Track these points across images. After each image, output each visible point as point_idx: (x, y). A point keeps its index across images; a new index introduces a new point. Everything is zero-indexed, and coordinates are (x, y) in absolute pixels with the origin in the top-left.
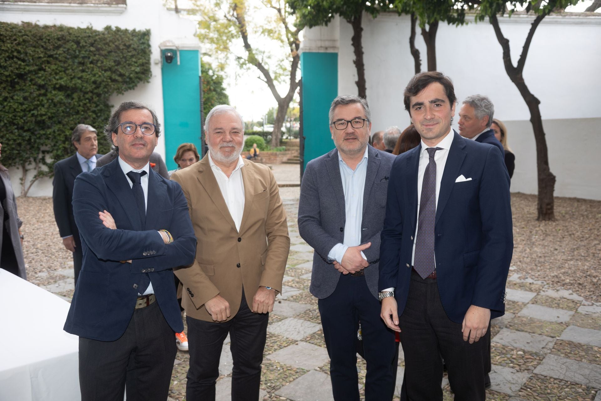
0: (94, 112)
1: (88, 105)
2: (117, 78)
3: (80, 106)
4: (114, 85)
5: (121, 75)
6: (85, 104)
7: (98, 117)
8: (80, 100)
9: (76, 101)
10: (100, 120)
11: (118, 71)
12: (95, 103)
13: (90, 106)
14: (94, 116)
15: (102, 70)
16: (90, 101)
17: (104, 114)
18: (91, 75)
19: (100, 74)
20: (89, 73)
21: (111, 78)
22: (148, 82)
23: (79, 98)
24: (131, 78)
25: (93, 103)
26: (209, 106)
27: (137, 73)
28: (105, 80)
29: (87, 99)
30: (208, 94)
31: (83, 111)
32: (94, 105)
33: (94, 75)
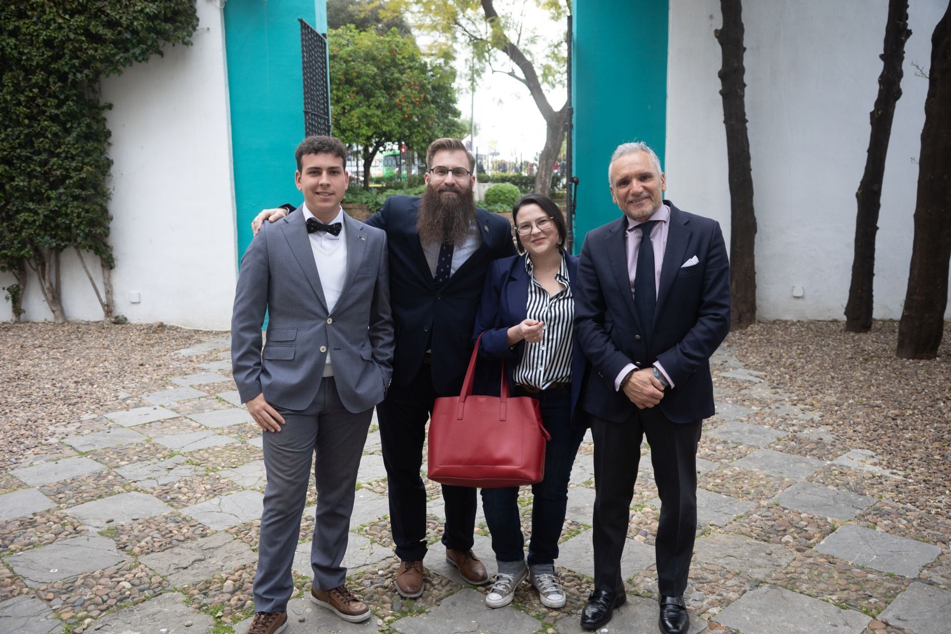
0: (54, 119)
1: (40, 101)
2: (101, 30)
3: (19, 104)
4: (96, 50)
5: (112, 24)
6: (33, 99)
7: (68, 131)
8: (18, 89)
9: (8, 93)
10: (70, 139)
11: (103, 12)
12: (54, 95)
13: (45, 105)
14: (55, 128)
15: (65, 11)
16: (42, 90)
17: (79, 124)
18: (40, 26)
19: (60, 21)
20: (35, 19)
21: (87, 33)
22: (187, 44)
23: (16, 85)
24: (135, 32)
25: (50, 96)
26: (423, 129)
27: (149, 17)
28: (72, 36)
29: (36, 85)
30: (422, 108)
31: (27, 117)
32: (53, 102)
33: (47, 24)
